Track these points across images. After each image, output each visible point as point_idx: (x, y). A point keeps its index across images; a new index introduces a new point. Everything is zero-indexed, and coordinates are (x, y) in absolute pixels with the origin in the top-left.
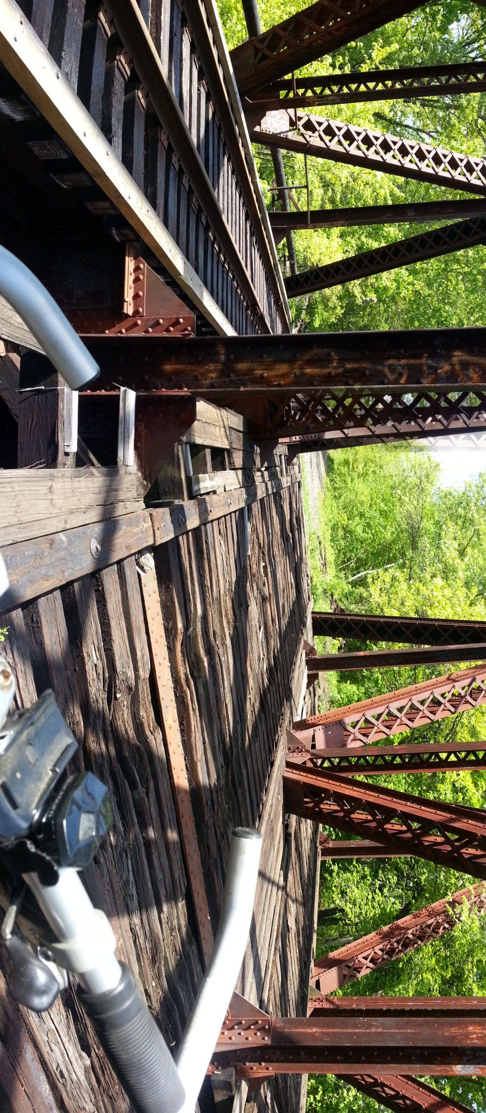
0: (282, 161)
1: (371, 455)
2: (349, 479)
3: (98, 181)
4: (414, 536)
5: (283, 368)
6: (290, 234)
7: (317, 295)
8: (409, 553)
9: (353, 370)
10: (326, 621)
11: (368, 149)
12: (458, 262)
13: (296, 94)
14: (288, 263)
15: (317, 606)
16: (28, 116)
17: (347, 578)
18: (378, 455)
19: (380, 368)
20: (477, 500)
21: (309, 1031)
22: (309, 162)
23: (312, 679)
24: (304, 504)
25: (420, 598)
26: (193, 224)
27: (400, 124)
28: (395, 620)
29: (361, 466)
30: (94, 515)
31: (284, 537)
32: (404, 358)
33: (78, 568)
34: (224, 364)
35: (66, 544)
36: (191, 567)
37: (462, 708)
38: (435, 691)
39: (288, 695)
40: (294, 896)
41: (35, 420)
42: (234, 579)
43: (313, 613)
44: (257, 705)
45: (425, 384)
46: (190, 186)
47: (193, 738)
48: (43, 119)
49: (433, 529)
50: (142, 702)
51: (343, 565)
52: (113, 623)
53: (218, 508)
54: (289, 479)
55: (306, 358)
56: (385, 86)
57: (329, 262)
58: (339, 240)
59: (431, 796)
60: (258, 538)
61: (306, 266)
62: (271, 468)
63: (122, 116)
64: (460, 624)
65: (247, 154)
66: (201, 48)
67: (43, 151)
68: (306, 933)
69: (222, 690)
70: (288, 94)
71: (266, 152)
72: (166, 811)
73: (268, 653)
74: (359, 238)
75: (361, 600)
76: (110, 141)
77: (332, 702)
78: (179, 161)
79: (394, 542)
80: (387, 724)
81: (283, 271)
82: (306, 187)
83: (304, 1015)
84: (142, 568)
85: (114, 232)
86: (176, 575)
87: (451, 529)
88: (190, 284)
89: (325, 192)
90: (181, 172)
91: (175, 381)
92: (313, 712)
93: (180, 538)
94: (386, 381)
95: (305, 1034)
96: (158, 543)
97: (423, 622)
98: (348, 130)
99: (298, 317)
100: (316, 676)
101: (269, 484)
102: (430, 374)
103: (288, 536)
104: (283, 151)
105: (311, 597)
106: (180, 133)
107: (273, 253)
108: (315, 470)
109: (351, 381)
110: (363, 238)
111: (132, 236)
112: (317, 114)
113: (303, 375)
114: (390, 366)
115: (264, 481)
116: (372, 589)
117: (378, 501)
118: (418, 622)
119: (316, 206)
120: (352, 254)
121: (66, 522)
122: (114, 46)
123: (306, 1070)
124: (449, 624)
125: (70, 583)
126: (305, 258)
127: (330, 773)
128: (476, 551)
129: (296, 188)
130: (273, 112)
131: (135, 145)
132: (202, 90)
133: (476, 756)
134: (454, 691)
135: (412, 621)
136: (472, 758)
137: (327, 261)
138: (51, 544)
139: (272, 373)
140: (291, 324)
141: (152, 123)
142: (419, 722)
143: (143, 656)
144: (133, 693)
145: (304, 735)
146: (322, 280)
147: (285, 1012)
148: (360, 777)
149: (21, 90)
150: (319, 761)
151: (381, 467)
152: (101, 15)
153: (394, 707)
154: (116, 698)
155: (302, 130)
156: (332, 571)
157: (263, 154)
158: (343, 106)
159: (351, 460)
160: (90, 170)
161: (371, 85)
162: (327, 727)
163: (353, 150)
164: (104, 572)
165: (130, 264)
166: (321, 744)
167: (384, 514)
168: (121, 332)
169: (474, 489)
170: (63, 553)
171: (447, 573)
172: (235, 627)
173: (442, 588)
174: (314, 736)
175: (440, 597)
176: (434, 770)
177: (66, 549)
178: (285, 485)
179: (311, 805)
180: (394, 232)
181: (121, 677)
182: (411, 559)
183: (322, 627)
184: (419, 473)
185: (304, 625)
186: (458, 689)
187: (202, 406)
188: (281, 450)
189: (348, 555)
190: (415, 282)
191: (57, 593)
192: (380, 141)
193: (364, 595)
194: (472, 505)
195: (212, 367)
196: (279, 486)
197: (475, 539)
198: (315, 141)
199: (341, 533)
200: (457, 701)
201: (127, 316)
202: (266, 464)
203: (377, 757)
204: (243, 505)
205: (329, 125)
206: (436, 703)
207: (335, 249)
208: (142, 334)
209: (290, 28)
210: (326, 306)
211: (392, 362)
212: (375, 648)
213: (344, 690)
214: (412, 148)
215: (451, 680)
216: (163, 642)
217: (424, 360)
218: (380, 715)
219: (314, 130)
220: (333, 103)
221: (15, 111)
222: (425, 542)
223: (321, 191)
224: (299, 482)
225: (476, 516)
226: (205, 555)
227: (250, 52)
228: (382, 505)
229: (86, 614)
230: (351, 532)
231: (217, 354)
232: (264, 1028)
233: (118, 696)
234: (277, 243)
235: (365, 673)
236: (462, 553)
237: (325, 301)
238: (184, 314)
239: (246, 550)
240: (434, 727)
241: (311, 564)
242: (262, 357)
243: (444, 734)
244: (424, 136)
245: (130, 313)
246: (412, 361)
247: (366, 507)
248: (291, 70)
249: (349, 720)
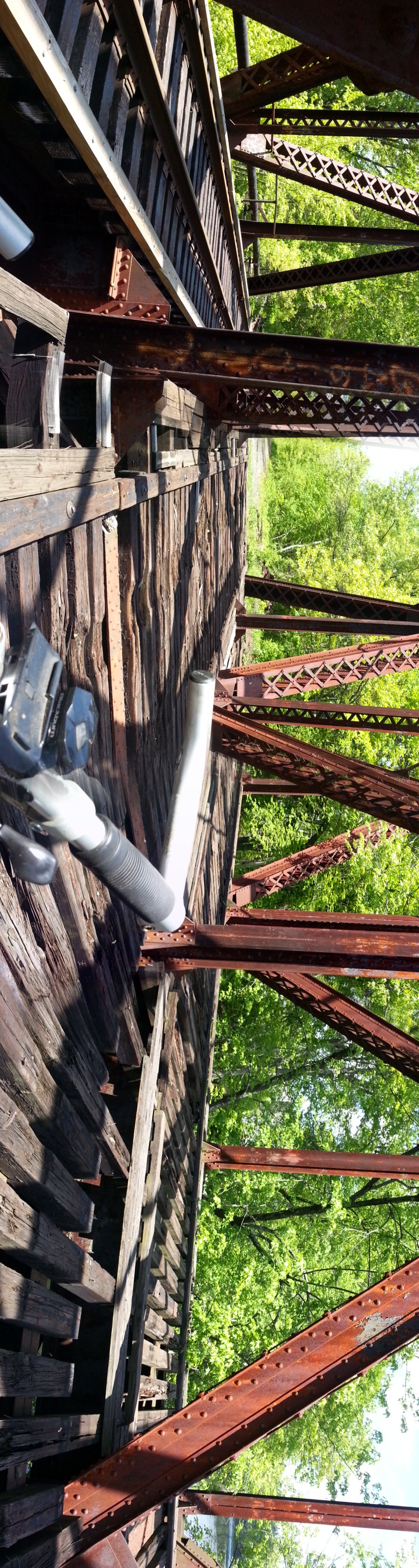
0: (256, 177)
1: (310, 446)
2: (288, 464)
3: (99, 181)
4: (341, 519)
5: (242, 361)
6: (256, 240)
7: (274, 296)
8: (335, 534)
9: (304, 370)
10: (257, 584)
11: (332, 177)
12: (400, 282)
13: (274, 122)
14: (252, 265)
15: (251, 571)
16: (46, 120)
17: (278, 549)
18: (316, 446)
19: (327, 371)
20: (400, 494)
21: (226, 936)
22: (279, 182)
23: (240, 634)
24: (248, 481)
25: (341, 574)
26: (175, 225)
27: (361, 157)
28: (317, 591)
29: (300, 454)
30: (74, 480)
31: (228, 509)
32: (348, 365)
33: (54, 525)
34: (192, 351)
35: (47, 505)
36: (147, 530)
37: (368, 675)
38: (346, 658)
39: (217, 647)
40: (218, 828)
41: (24, 382)
42: (182, 542)
43: (246, 576)
44: (191, 653)
45: (364, 390)
46: (176, 192)
47: (133, 677)
48: (58, 124)
49: (358, 515)
50: (94, 642)
51: (276, 538)
52: (78, 573)
53: (175, 481)
54: (238, 460)
55: (263, 354)
56: (353, 124)
57: (288, 269)
58: (299, 251)
59: (333, 749)
60: (206, 508)
61: (267, 269)
62: (223, 450)
63: (125, 127)
64: (373, 602)
65: (227, 169)
66: (197, 75)
67: (55, 150)
68: (227, 857)
69: (162, 638)
70: (267, 121)
71: (242, 167)
72: (104, 739)
73: (204, 608)
74: (316, 252)
75: (289, 569)
76: (113, 148)
77: (255, 656)
78: (169, 170)
79: (323, 522)
80: (301, 681)
81: (248, 272)
82: (275, 202)
83: (222, 923)
84: (107, 528)
85: (108, 225)
86: (134, 538)
87: (373, 517)
88: (168, 276)
89: (291, 209)
90: (169, 180)
91: (149, 360)
92: (237, 664)
93: (141, 505)
94: (331, 383)
95: (222, 938)
96: (122, 509)
97: (341, 596)
98: (316, 159)
99: (256, 312)
100: (243, 632)
101: (220, 463)
102: (369, 382)
103: (231, 508)
104: (257, 170)
105: (246, 562)
106: (172, 144)
107: (240, 255)
108: (260, 453)
109: (300, 380)
110: (320, 252)
111: (123, 231)
112: (291, 141)
113: (259, 369)
114: (336, 371)
115: (216, 460)
116: (299, 561)
117: (312, 485)
118: (337, 596)
119: (280, 219)
120: (308, 264)
121: (49, 486)
122: (124, 67)
123: (220, 966)
124: (364, 600)
125: (48, 537)
126: (268, 263)
127: (248, 719)
128: (394, 539)
129: (265, 202)
130: (253, 135)
131: (134, 154)
132: (194, 110)
133: (376, 719)
134: (362, 660)
135: (331, 594)
136: (372, 720)
137: (286, 268)
138: (35, 504)
139: (232, 363)
140: (250, 318)
141: (149, 134)
142: (329, 683)
143: (99, 603)
144: (88, 634)
145: (228, 683)
146: (281, 283)
147: (206, 920)
148: (272, 725)
149: (43, 97)
150: (238, 708)
151: (318, 456)
152: (116, 39)
153: (308, 668)
154: (73, 638)
155: (276, 154)
156: (266, 541)
157: (240, 169)
158: (314, 138)
159: (292, 447)
160: (93, 171)
161: (341, 122)
162: (248, 678)
163: (319, 176)
164: (76, 529)
165: (118, 254)
166: (241, 693)
167: (316, 497)
168: (104, 312)
169: (397, 484)
170: (44, 512)
171: (367, 554)
172: (179, 585)
173: (361, 569)
174: (236, 685)
175: (358, 577)
176: (338, 727)
177: (47, 508)
178: (233, 465)
179: (228, 745)
180: (347, 250)
181: (79, 620)
182: (336, 539)
183: (253, 589)
184: (350, 465)
185: (238, 586)
186: (367, 658)
187: (170, 387)
188: (235, 435)
189: (281, 529)
190: (361, 296)
191: (35, 545)
192: (343, 171)
193: (292, 566)
194: (394, 498)
195: (181, 352)
196: (228, 465)
197: (394, 528)
198: (286, 164)
199: (277, 509)
200: (364, 669)
201: (112, 298)
202: (219, 446)
203: (290, 709)
204: (196, 480)
205: (300, 152)
206: (346, 668)
207: (294, 258)
208: (123, 316)
209: (275, 64)
210: (282, 306)
211: (338, 367)
212: (297, 613)
213: (267, 646)
214: (371, 180)
215: (361, 649)
216: (117, 591)
217: (365, 369)
218: (296, 673)
219: (287, 155)
220: (305, 134)
221: (36, 115)
222: (350, 525)
223: (287, 207)
224: (246, 463)
225: (397, 508)
226: (160, 521)
227: (238, 81)
228: (316, 489)
229: (57, 565)
230: (286, 510)
231: (186, 341)
232: (189, 932)
233: (75, 635)
234: (245, 247)
235: (286, 633)
236: (381, 539)
237: (281, 301)
238: (161, 303)
239: (195, 519)
240: (342, 690)
241: (249, 534)
242: (225, 349)
243: (350, 696)
244: (381, 169)
245: (114, 296)
246: (355, 369)
247: (301, 490)
248: (272, 101)
249: (267, 675)
